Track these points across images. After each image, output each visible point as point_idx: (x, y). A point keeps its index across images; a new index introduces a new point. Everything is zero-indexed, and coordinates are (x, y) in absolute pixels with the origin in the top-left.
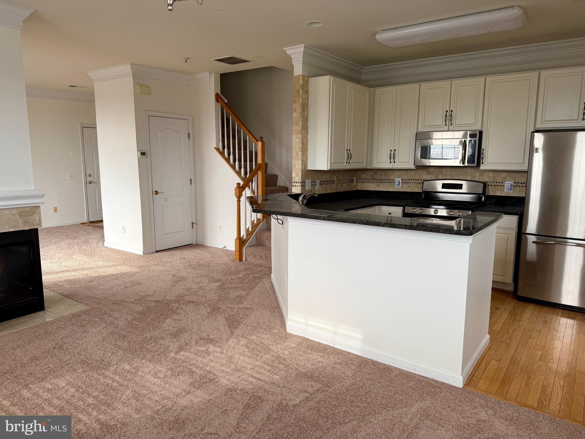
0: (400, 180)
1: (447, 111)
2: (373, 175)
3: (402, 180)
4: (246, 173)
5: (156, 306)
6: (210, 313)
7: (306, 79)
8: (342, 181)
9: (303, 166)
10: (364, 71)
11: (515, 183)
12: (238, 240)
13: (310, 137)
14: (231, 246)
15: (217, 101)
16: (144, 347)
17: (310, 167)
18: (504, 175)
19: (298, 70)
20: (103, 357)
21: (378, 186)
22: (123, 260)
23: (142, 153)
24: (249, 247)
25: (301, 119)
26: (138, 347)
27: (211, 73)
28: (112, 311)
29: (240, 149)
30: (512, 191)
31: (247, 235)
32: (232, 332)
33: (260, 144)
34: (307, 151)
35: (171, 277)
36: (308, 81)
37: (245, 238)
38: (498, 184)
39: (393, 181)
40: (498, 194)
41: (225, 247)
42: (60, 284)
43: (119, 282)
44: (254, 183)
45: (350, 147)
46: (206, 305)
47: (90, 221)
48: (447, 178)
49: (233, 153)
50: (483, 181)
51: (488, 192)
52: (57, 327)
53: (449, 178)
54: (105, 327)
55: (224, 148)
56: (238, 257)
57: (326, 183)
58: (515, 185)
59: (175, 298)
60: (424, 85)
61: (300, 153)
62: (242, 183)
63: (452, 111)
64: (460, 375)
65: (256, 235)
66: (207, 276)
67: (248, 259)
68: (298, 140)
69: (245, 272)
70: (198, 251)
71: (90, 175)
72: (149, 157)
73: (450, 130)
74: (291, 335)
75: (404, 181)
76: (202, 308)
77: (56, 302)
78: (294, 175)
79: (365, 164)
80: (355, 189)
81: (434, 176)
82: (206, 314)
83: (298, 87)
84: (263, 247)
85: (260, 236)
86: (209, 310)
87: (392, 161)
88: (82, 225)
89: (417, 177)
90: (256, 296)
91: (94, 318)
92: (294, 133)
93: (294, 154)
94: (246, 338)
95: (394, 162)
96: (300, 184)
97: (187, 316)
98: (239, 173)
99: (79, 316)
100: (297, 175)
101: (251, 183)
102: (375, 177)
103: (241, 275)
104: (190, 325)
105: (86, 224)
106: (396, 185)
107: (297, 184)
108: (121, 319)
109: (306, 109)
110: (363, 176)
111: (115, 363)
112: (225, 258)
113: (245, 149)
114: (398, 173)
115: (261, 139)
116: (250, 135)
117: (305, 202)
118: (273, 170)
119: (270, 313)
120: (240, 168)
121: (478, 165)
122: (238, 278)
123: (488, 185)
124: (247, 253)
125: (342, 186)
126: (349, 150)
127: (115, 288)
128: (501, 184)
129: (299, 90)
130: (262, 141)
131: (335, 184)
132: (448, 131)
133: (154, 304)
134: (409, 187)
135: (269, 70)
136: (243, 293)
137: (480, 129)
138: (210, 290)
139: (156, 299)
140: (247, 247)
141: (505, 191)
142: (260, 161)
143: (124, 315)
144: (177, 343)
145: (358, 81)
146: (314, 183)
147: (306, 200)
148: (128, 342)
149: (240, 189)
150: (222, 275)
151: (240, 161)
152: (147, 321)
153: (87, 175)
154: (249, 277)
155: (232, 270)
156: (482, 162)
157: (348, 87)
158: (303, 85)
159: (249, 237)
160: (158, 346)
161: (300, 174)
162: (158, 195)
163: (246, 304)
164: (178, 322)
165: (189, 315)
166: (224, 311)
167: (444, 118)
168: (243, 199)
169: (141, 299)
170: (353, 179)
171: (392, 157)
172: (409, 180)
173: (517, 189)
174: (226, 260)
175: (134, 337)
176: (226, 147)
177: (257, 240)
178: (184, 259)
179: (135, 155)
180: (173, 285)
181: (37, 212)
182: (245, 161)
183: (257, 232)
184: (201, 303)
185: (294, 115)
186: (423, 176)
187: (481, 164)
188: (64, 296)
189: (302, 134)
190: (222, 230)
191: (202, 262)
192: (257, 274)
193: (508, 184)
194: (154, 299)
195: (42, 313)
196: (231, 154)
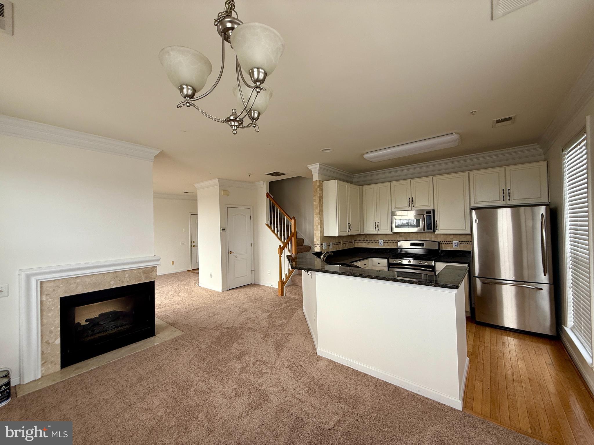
0: (382, 240)
1: (409, 198)
2: (365, 238)
3: (383, 241)
4: (284, 239)
5: (227, 332)
6: (263, 338)
7: (321, 183)
8: (345, 242)
9: (321, 234)
10: (354, 177)
11: (460, 242)
12: (280, 282)
13: (324, 216)
14: (276, 285)
15: (268, 197)
16: (217, 368)
17: (326, 235)
18: (452, 236)
19: (316, 177)
20: (188, 378)
21: (368, 245)
22: (209, 296)
23: (223, 229)
24: (287, 286)
25: (319, 206)
26: (213, 368)
27: (264, 182)
28: (198, 336)
29: (281, 224)
30: (458, 247)
31: (286, 279)
32: (279, 355)
33: (293, 221)
34: (323, 225)
35: (238, 309)
36: (322, 184)
37: (284, 280)
38: (448, 242)
39: (378, 242)
40: (449, 249)
41: (272, 286)
42: (168, 315)
43: (205, 313)
44: (289, 245)
45: (350, 221)
46: (260, 331)
47: (193, 269)
48: (413, 239)
49: (276, 226)
50: (438, 241)
51: (442, 248)
52: (161, 350)
53: (414, 239)
54: (193, 350)
55: (271, 224)
56: (280, 293)
57: (336, 244)
58: (460, 243)
59: (240, 326)
60: (393, 183)
61: (319, 226)
62: (282, 245)
63: (413, 198)
64: (458, 400)
65: (291, 278)
66: (260, 308)
67: (287, 295)
68: (317, 218)
69: (285, 305)
70: (255, 289)
71: (194, 242)
72: (227, 231)
73: (413, 209)
74: (321, 358)
75: (385, 242)
76: (257, 333)
77: (163, 329)
78: (315, 240)
79: (359, 231)
80: (353, 247)
81: (404, 238)
82: (261, 339)
83: (316, 187)
84: (296, 286)
85: (294, 279)
86: (262, 336)
87: (376, 229)
88: (187, 272)
89: (393, 239)
90: (293, 324)
91: (186, 342)
92: (315, 214)
93: (315, 227)
94: (289, 360)
95: (378, 230)
96: (320, 246)
97: (247, 340)
98: (280, 239)
99: (176, 341)
100: (317, 240)
101: (288, 245)
102: (366, 239)
103: (283, 307)
104: (250, 349)
105: (190, 271)
106: (380, 244)
107: (317, 246)
108: (204, 343)
109: (322, 200)
110: (358, 239)
111: (195, 383)
112: (272, 294)
113: (284, 224)
114: (381, 236)
115: (294, 218)
116: (287, 216)
117: (325, 259)
118: (301, 236)
119: (304, 338)
120: (281, 235)
121: (434, 231)
122: (281, 309)
123: (441, 243)
124: (286, 290)
125: (345, 245)
126: (350, 223)
127: (202, 317)
128: (450, 242)
129: (317, 189)
130: (294, 219)
131: (341, 244)
132: (411, 210)
133: (226, 330)
134: (389, 245)
135: (298, 179)
136: (285, 321)
137: (433, 208)
138: (263, 319)
139: (228, 326)
140: (286, 287)
141: (454, 247)
142: (293, 231)
143: (206, 339)
144: (240, 365)
145: (351, 183)
146: (329, 245)
147: (325, 258)
148: (207, 363)
149: (281, 249)
150: (271, 307)
151: (281, 231)
152: (221, 344)
153: (192, 242)
154: (288, 308)
155: (277, 303)
156: (436, 229)
157: (347, 186)
158: (319, 186)
159: (287, 280)
160: (227, 367)
161: (320, 239)
162: (231, 254)
163: (287, 330)
164: (241, 345)
165: (249, 340)
166: (273, 337)
167: (408, 203)
168: (283, 255)
169: (218, 327)
170: (352, 241)
171: (377, 226)
172: (388, 241)
173: (462, 245)
174: (273, 295)
175: (211, 359)
176: (272, 223)
177: (292, 281)
178: (246, 294)
179: (219, 230)
180: (239, 315)
181: (155, 270)
182: (284, 231)
183: (292, 276)
184: (257, 330)
185: (315, 203)
186: (397, 238)
187: (436, 230)
188: (169, 324)
189: (320, 215)
190: (270, 274)
191: (258, 297)
192: (293, 305)
193: (455, 242)
194: (226, 326)
195: (152, 338)
196: (276, 227)
